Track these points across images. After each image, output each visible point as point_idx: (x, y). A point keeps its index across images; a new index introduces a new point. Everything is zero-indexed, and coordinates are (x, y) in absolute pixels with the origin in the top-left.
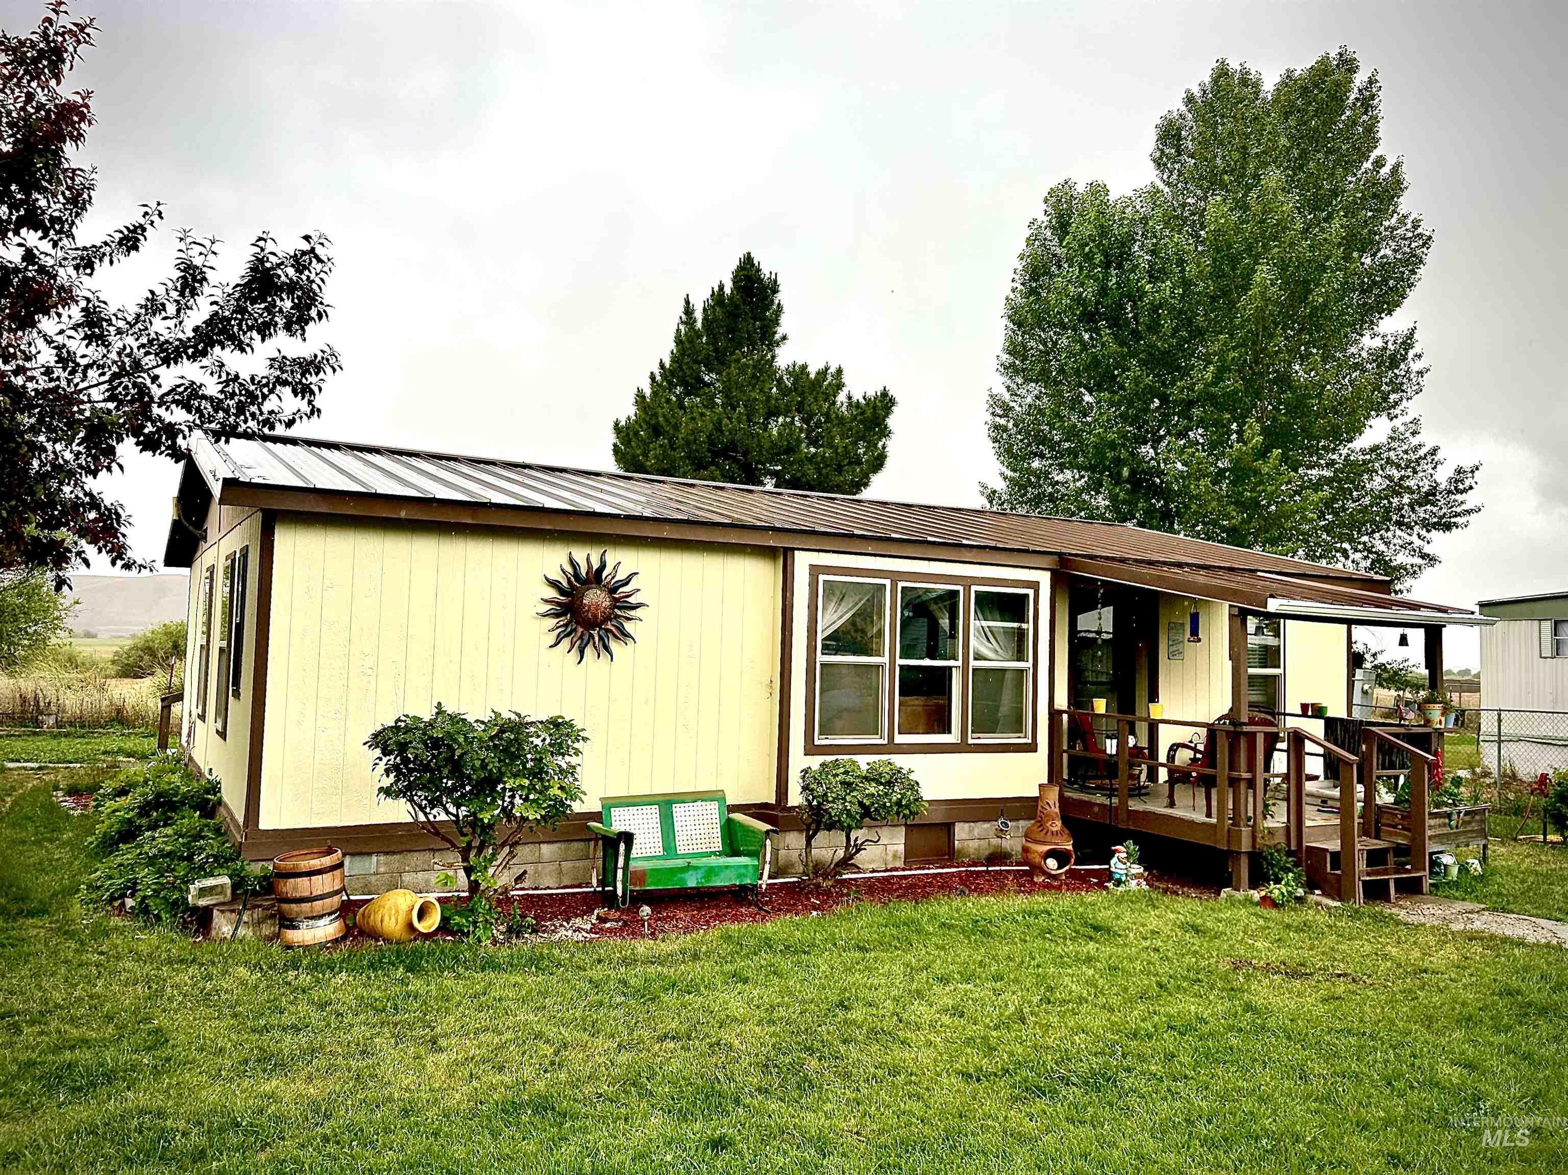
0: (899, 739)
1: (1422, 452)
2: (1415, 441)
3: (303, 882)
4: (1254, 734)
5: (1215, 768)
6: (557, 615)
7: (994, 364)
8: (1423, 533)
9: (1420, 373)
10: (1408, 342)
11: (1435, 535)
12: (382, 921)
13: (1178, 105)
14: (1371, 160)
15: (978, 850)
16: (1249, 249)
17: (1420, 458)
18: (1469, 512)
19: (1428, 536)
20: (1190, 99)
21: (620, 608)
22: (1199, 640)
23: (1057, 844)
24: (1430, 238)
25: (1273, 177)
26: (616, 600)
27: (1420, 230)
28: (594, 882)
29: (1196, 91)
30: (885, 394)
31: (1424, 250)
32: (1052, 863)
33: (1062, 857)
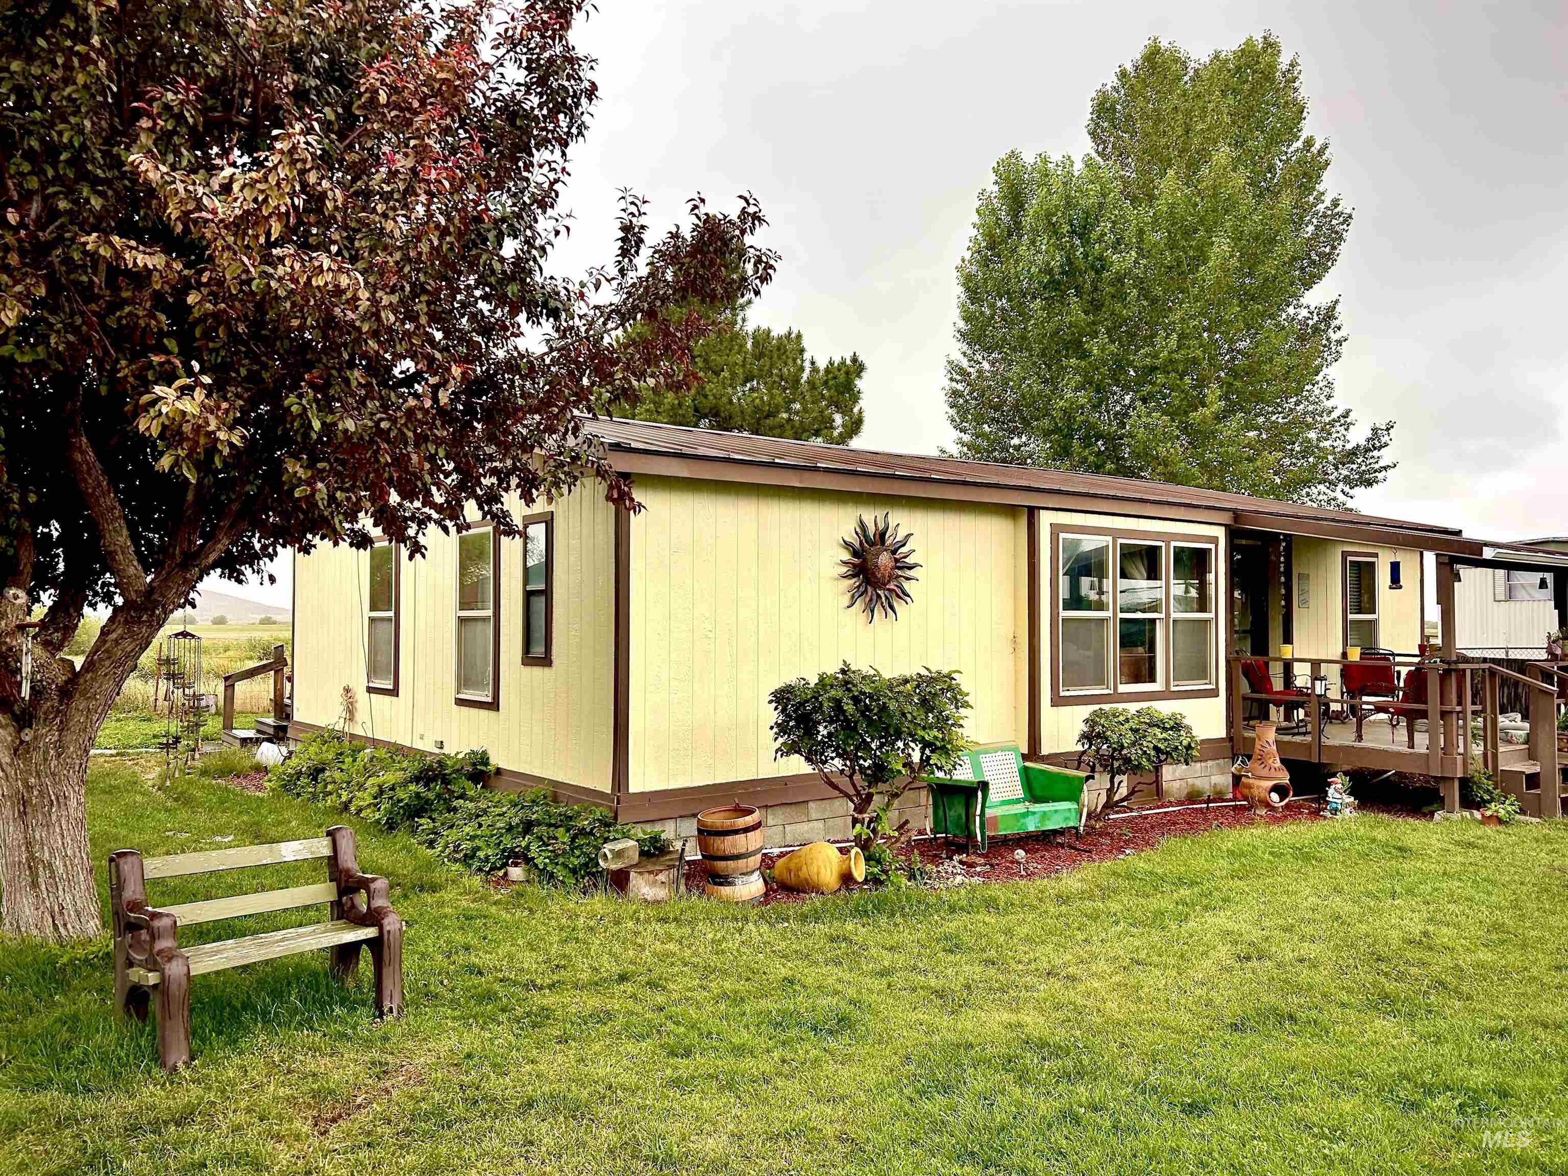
0: (1123, 688)
1: (1335, 415)
2: (1328, 404)
3: (741, 837)
4: (1464, 670)
5: (1426, 703)
6: (853, 576)
7: (951, 331)
8: (1347, 489)
9: (1339, 343)
10: (1329, 315)
11: (1359, 491)
12: (818, 873)
13: (1112, 80)
14: (1302, 140)
15: (1179, 789)
16: (1202, 221)
17: (1334, 420)
18: (1385, 468)
19: (1352, 492)
20: (1123, 74)
21: (900, 568)
22: (1401, 587)
23: (1280, 779)
24: (1350, 217)
25: (1223, 154)
26: (897, 560)
27: (1339, 209)
28: (928, 831)
29: (1129, 67)
30: (855, 360)
31: (1345, 226)
32: (1275, 797)
33: (1280, 790)
